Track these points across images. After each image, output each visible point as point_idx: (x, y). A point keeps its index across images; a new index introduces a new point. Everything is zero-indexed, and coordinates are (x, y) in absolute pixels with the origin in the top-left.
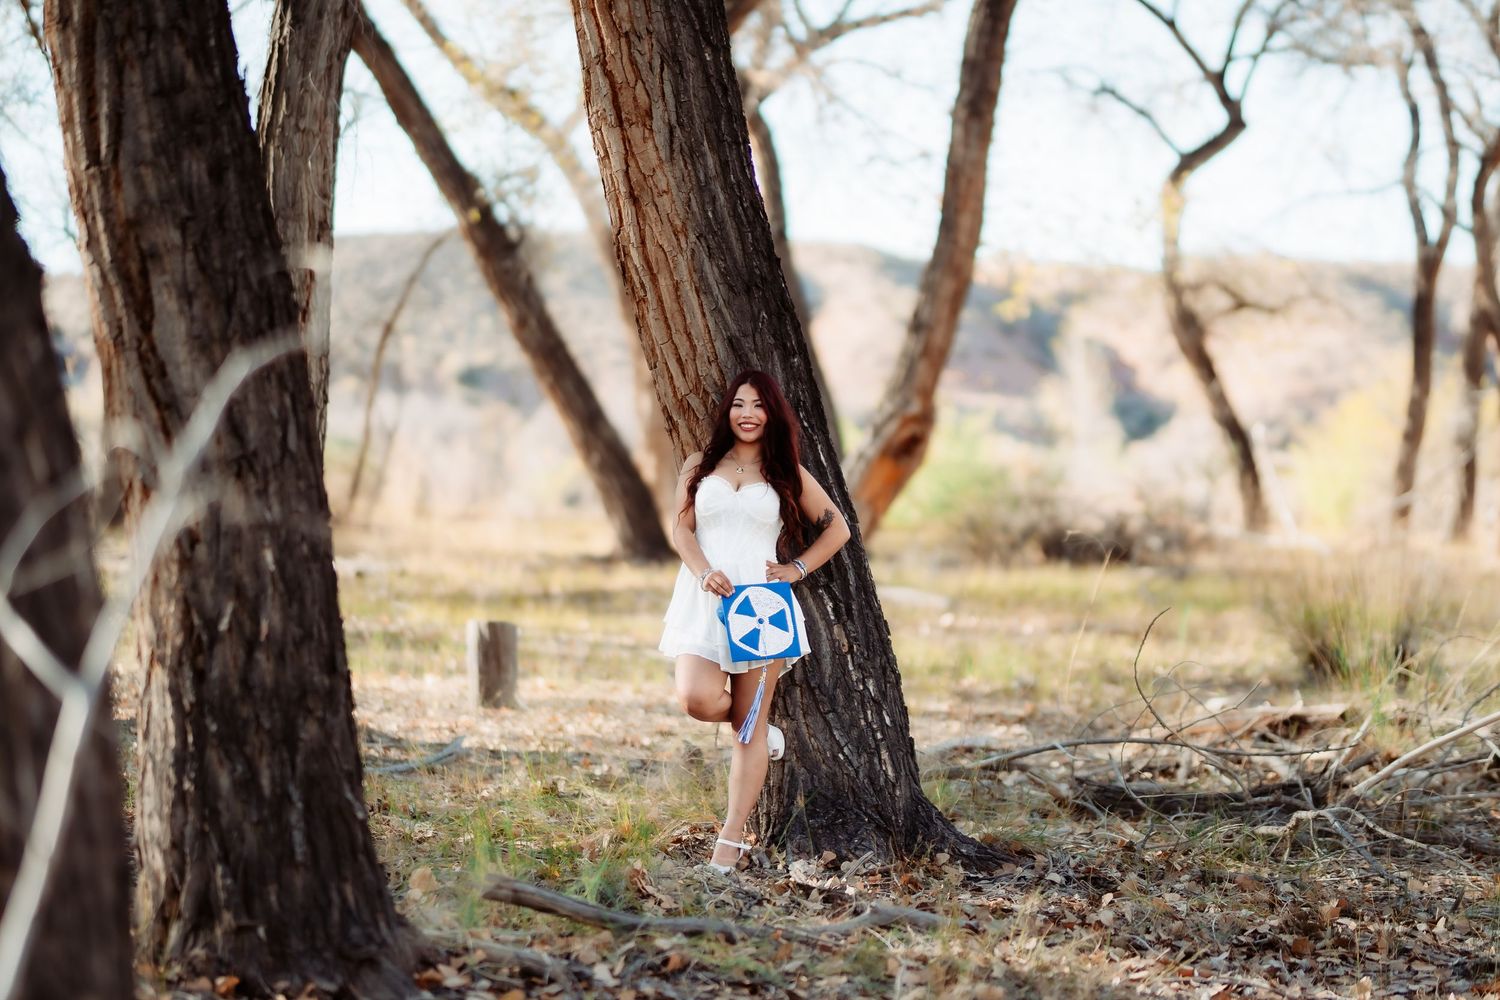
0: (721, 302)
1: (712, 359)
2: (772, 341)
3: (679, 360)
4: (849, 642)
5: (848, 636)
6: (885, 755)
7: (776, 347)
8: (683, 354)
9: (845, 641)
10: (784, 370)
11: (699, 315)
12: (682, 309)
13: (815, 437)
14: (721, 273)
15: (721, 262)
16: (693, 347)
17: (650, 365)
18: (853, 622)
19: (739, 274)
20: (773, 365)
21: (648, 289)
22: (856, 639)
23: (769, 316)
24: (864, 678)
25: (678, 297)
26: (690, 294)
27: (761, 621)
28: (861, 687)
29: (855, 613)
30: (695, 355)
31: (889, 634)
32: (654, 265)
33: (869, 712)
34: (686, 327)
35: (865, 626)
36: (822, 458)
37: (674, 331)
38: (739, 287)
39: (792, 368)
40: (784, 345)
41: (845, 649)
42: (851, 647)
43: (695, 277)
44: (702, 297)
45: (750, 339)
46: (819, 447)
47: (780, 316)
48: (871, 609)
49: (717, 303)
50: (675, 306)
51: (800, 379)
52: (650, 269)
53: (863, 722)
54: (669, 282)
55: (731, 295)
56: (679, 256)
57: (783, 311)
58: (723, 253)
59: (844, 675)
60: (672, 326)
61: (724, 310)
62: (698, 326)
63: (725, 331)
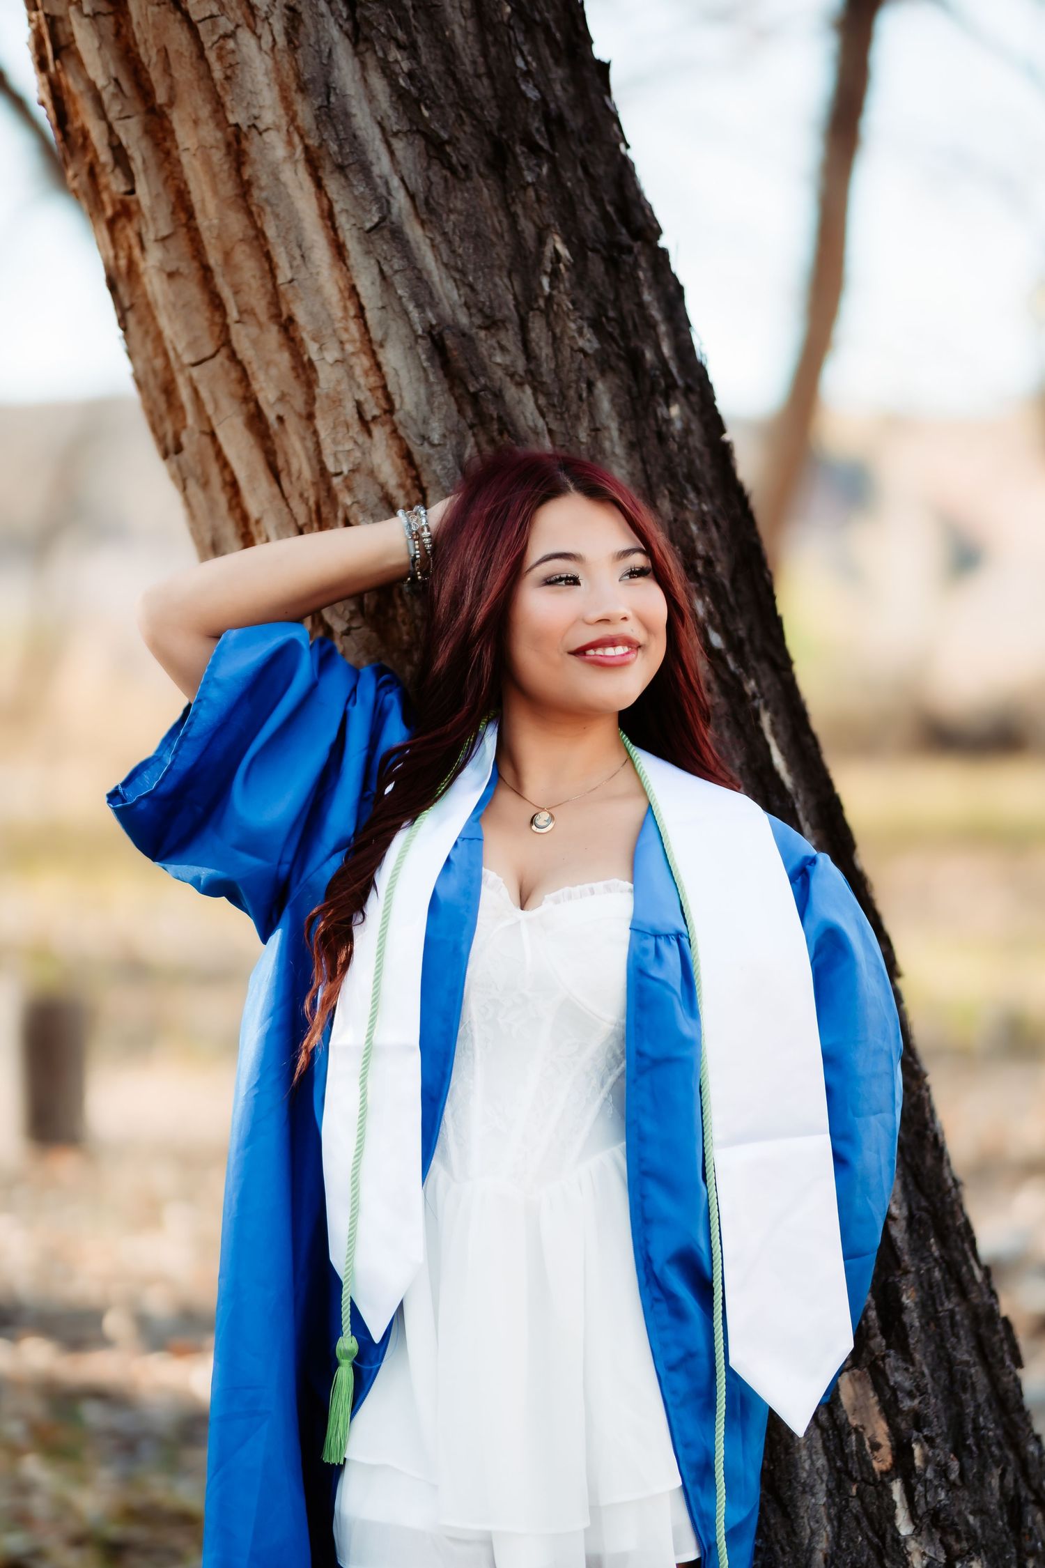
0: (400, 201)
1: (372, 410)
2: (589, 342)
3: (256, 421)
4: (894, 1432)
5: (890, 1410)
7: (605, 367)
8: (267, 393)
9: (880, 1430)
10: (634, 446)
11: (321, 253)
12: (260, 235)
13: (751, 686)
14: (399, 95)
15: (395, 54)
16: (305, 370)
17: (160, 439)
18: (906, 1355)
19: (465, 101)
20: (596, 430)
21: (137, 165)
22: (919, 1421)
23: (579, 248)
25: (245, 188)
26: (287, 174)
29: (913, 1318)
30: (311, 400)
31: (1019, 1363)
32: (155, 74)
34: (275, 297)
35: (944, 1361)
36: (778, 760)
37: (233, 314)
38: (468, 148)
39: (662, 438)
40: (634, 359)
41: (882, 1461)
42: (902, 1451)
43: (305, 112)
44: (333, 185)
45: (510, 338)
46: (766, 720)
47: (615, 258)
48: (963, 1293)
49: (384, 204)
50: (236, 224)
51: (690, 478)
52: (144, 91)
54: (210, 134)
55: (437, 174)
56: (245, 36)
57: (624, 236)
58: (403, 23)
59: (880, 1554)
60: (226, 293)
61: (415, 232)
62: (319, 291)
63: (419, 306)
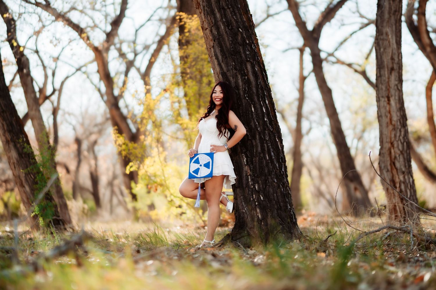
6: (258, 210)
9: (249, 171)
13: (251, 103)
14: (220, 52)
18: (253, 164)
19: (228, 51)
22: (253, 170)
24: (254, 183)
26: (215, 60)
27: (201, 165)
28: (252, 187)
29: (254, 161)
33: (254, 196)
36: (253, 109)
38: (227, 55)
40: (241, 73)
41: (249, 174)
46: (252, 106)
53: (252, 199)
59: (248, 183)
61: (222, 64)
62: (217, 70)
63: (221, 71)
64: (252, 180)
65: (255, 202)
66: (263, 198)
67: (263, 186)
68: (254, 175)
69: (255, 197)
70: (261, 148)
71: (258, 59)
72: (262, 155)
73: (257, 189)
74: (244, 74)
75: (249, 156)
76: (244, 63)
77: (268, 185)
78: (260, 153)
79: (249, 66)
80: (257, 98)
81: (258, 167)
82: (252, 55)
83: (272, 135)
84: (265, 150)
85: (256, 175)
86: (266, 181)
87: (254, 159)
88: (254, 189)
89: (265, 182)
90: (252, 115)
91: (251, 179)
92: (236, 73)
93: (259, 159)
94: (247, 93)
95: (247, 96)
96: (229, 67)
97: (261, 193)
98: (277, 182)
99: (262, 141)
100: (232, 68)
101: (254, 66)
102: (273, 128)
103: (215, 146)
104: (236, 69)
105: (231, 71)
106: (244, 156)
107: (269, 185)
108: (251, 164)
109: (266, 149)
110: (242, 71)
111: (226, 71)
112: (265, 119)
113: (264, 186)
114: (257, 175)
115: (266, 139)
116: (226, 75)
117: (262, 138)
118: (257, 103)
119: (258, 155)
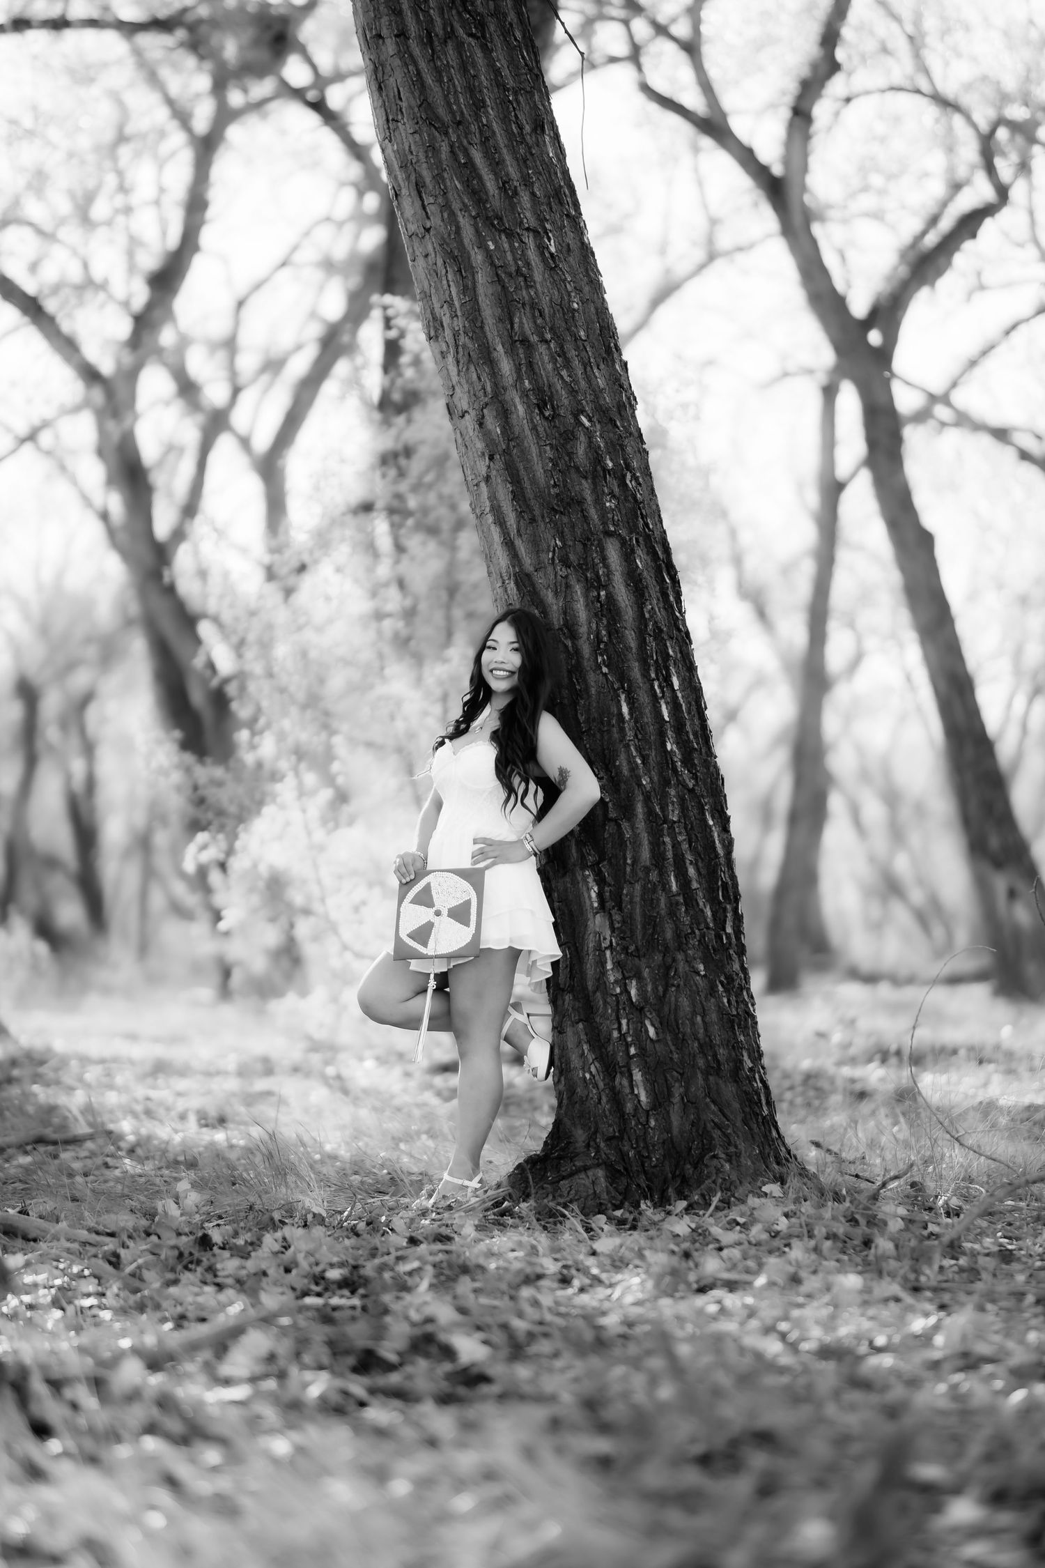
27: (438, 913)
53: (616, 1034)
64: (618, 964)
65: (628, 1046)
66: (657, 1033)
67: (655, 988)
68: (625, 949)
69: (629, 1029)
70: (652, 851)
71: (647, 525)
72: (654, 876)
73: (634, 1000)
74: (595, 583)
75: (609, 879)
76: (596, 542)
77: (673, 985)
78: (647, 870)
79: (613, 553)
80: (640, 670)
81: (638, 918)
82: (624, 512)
83: (690, 804)
84: (665, 859)
85: (632, 948)
86: (668, 968)
87: (625, 892)
88: (623, 998)
89: (665, 973)
90: (622, 730)
91: (613, 963)
92: (566, 577)
93: (644, 888)
94: (606, 651)
95: (604, 660)
96: (543, 556)
97: (648, 1014)
98: (705, 976)
99: (656, 824)
100: (553, 558)
101: (633, 551)
102: (695, 777)
103: (488, 842)
104: (566, 563)
105: (550, 569)
106: (590, 880)
107: (678, 986)
108: (613, 908)
109: (670, 854)
110: (587, 570)
111: (531, 569)
112: (669, 747)
113: (660, 989)
114: (637, 949)
115: (670, 817)
116: (533, 585)
117: (657, 815)
118: (640, 687)
119: (641, 874)
